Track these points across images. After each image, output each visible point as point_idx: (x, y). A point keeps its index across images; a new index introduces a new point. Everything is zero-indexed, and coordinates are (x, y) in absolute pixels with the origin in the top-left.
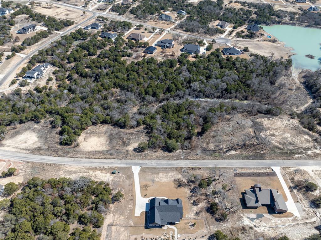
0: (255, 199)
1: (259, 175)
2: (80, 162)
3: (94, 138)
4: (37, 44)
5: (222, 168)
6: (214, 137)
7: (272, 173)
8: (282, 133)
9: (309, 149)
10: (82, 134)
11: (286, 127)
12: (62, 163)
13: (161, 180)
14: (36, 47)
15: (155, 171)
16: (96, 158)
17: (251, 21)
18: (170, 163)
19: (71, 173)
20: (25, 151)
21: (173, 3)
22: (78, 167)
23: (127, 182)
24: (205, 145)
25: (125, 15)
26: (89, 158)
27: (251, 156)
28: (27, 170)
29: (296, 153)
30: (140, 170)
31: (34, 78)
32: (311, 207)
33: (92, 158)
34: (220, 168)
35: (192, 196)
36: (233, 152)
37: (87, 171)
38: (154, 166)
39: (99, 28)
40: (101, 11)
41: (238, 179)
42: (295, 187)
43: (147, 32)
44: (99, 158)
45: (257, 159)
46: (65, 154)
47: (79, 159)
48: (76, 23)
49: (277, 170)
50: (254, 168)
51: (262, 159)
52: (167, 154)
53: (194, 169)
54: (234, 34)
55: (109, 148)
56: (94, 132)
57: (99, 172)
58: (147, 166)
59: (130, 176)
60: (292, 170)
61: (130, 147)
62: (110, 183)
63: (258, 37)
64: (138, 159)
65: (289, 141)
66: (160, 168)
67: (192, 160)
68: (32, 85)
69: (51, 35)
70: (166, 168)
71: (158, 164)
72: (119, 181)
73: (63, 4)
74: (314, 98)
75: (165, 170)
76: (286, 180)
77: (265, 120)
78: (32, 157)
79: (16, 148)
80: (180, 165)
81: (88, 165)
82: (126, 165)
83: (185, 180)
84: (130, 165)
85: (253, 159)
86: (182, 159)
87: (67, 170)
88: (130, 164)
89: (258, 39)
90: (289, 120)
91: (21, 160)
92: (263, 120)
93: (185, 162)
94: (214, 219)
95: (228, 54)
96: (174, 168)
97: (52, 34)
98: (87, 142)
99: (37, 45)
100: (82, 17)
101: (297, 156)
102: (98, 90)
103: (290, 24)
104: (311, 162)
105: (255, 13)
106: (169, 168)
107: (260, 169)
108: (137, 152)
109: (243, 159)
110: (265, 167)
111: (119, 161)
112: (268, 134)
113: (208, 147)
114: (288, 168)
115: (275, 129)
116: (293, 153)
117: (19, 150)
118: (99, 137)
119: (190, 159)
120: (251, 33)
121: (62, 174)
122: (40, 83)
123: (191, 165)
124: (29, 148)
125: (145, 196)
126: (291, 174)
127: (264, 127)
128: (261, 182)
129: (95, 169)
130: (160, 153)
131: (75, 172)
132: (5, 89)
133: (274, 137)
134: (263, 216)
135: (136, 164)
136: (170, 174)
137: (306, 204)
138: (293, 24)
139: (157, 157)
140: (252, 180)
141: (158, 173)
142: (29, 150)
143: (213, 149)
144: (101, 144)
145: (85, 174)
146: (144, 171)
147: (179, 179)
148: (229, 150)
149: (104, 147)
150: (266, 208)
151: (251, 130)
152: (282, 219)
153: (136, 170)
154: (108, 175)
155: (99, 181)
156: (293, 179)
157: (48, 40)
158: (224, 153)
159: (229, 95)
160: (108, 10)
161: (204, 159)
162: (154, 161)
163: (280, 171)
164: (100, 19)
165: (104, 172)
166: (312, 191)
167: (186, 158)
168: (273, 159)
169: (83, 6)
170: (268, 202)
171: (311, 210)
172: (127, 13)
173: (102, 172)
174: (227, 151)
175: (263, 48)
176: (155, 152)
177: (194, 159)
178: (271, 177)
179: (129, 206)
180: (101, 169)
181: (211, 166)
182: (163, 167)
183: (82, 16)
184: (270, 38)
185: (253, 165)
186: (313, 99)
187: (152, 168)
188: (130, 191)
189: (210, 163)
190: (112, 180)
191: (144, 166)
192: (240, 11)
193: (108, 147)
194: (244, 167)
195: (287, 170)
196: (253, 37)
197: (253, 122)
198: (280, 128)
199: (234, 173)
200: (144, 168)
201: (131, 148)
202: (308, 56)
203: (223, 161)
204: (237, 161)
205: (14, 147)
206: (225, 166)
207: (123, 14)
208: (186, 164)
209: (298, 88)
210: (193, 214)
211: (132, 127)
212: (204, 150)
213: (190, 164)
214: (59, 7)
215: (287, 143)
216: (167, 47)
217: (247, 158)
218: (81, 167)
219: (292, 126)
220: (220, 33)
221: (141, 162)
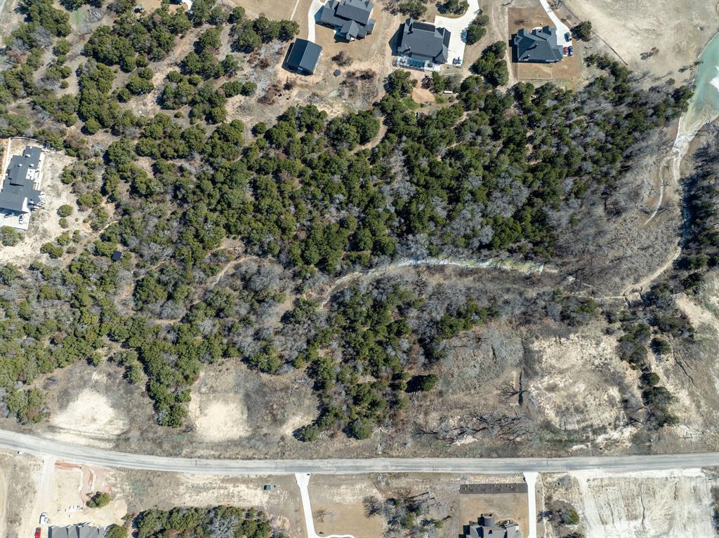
1: (498, 489)
2: (206, 467)
3: (218, 405)
5: (444, 474)
6: (441, 394)
7: (521, 485)
8: (571, 381)
9: (603, 429)
10: (191, 395)
11: (584, 364)
13: (344, 498)
15: (333, 481)
16: (232, 459)
18: (358, 464)
19: (198, 489)
20: (103, 445)
23: (292, 507)
24: (421, 419)
27: (496, 450)
28: (124, 486)
29: (577, 441)
30: (310, 481)
33: (225, 458)
34: (440, 474)
35: (390, 530)
37: (224, 485)
38: (332, 473)
41: (465, 498)
42: (547, 514)
44: (237, 458)
45: (506, 457)
47: (204, 461)
49: (532, 479)
50: (496, 475)
51: (513, 457)
53: (397, 476)
55: (250, 429)
56: (213, 390)
57: (242, 487)
58: (320, 473)
59: (295, 493)
60: (556, 478)
61: (287, 428)
62: (266, 508)
64: (305, 458)
65: (576, 403)
66: (342, 475)
67: (396, 457)
68: (29, 236)
70: (352, 475)
71: (339, 468)
72: (279, 504)
74: (688, 241)
75: (350, 480)
76: (538, 501)
77: (549, 346)
78: (121, 458)
79: (84, 436)
80: (376, 468)
82: (286, 471)
84: (291, 471)
85: (500, 456)
86: (377, 456)
87: (190, 485)
88: (291, 468)
90: (599, 342)
91: (105, 464)
92: (546, 344)
93: (384, 463)
95: (527, 60)
96: (364, 474)
98: (206, 415)
106: (357, 475)
107: (505, 476)
108: (301, 439)
109: (481, 456)
110: (513, 472)
111: (273, 463)
112: (545, 384)
113: (427, 422)
114: (551, 474)
115: (561, 372)
118: (226, 402)
119: (393, 457)
121: (185, 493)
122: (45, 225)
123: (394, 468)
124: (106, 436)
125: (321, 533)
126: (551, 488)
127: (543, 366)
128: (499, 506)
129: (235, 481)
130: (341, 440)
131: (205, 488)
133: (553, 394)
135: (301, 469)
136: (358, 486)
139: (336, 451)
140: (485, 500)
141: (339, 486)
142: (108, 440)
143: (434, 427)
144: (235, 421)
145: (222, 491)
146: (316, 481)
147: (372, 497)
148: (462, 433)
149: (241, 428)
151: (515, 374)
153: (303, 480)
154: (259, 492)
155: (246, 505)
156: (549, 498)
158: (452, 440)
161: (415, 455)
162: (331, 461)
163: (535, 481)
165: (251, 486)
166: (569, 524)
167: (385, 454)
168: (532, 456)
173: (248, 487)
174: (459, 434)
176: (332, 436)
177: (398, 457)
180: (246, 481)
181: (425, 470)
182: (347, 472)
185: (496, 468)
187: (329, 475)
188: (297, 522)
189: (426, 464)
190: (268, 502)
191: (316, 473)
193: (247, 428)
194: (479, 472)
195: (548, 479)
197: (525, 349)
198: (573, 366)
199: (462, 486)
200: (316, 475)
201: (288, 430)
203: (447, 460)
204: (471, 460)
205: (79, 434)
206: (449, 470)
208: (385, 466)
209: (664, 207)
212: (419, 431)
213: (392, 466)
215: (572, 410)
217: (490, 453)
218: (211, 477)
219: (597, 362)
221: (309, 463)
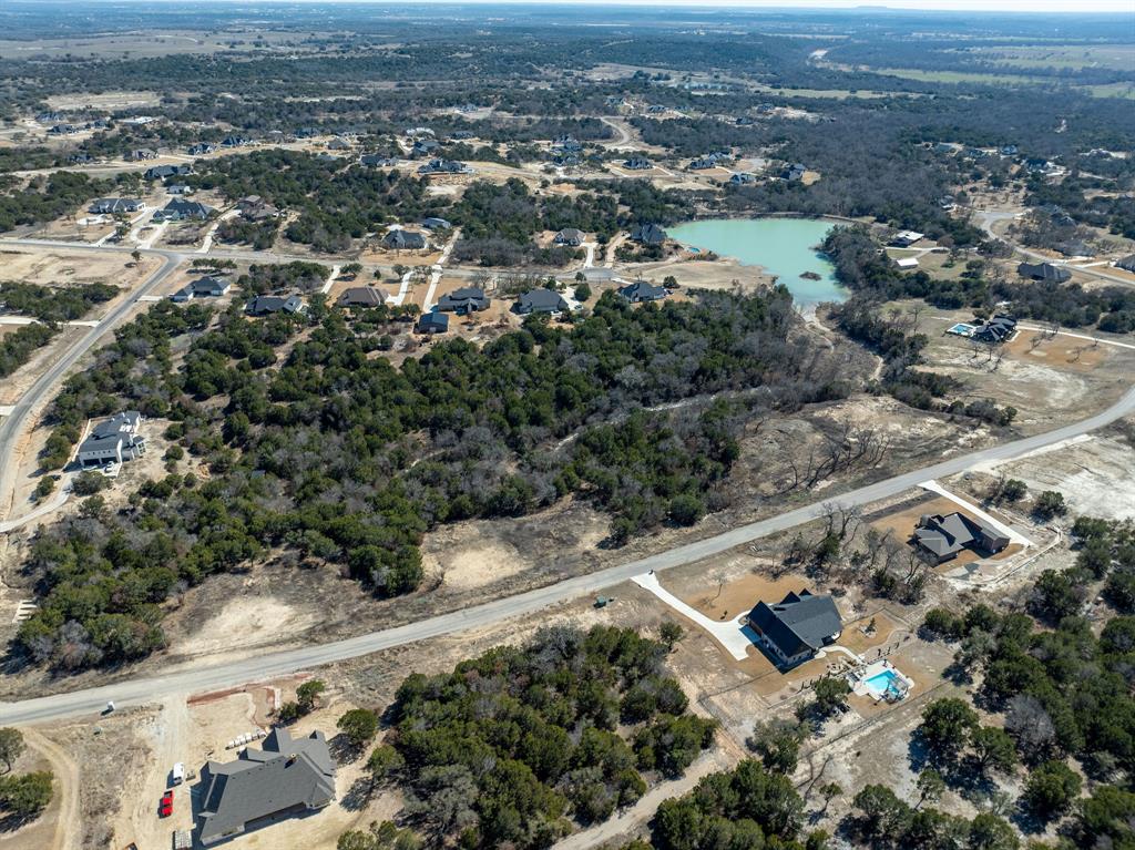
0: (944, 539)
1: (908, 505)
2: (484, 613)
3: (466, 554)
4: (25, 368)
6: (755, 470)
7: (928, 493)
8: (881, 425)
9: (954, 437)
11: (879, 412)
12: (439, 633)
14: (31, 379)
15: (693, 569)
16: (523, 592)
17: (624, 222)
18: (711, 543)
20: (282, 648)
21: (388, 204)
22: (489, 627)
23: (653, 611)
24: (752, 490)
25: (275, 247)
26: (502, 597)
27: (865, 479)
28: (343, 685)
29: (941, 449)
30: (659, 579)
31: (115, 460)
32: (1037, 523)
33: (510, 595)
35: (818, 583)
36: (823, 484)
37: (527, 625)
38: (683, 562)
39: (225, 292)
40: (186, 246)
41: (878, 524)
42: (988, 503)
43: (380, 281)
44: (531, 589)
45: (881, 481)
46: (424, 612)
47: (478, 609)
48: (127, 290)
49: (933, 486)
50: (890, 497)
51: (890, 478)
52: (689, 530)
53: (773, 537)
54: (611, 255)
55: (531, 562)
56: (451, 544)
57: (561, 616)
58: (666, 567)
59: (645, 598)
60: (958, 477)
61: (585, 545)
63: (671, 253)
64: (632, 560)
65: (907, 436)
66: (700, 560)
67: (753, 522)
68: (119, 482)
69: (61, 336)
70: (713, 556)
71: (687, 555)
72: (631, 616)
73: (24, 241)
74: (881, 352)
75: (714, 561)
76: (963, 498)
77: (830, 412)
79: (243, 649)
80: (737, 540)
81: (517, 612)
82: (614, 580)
83: (777, 563)
84: (622, 577)
85: (875, 483)
86: (729, 529)
87: (467, 644)
88: (620, 575)
89: (672, 259)
90: (876, 400)
91: (294, 668)
92: (826, 412)
93: (744, 532)
94: (898, 605)
95: (637, 299)
96: (728, 550)
97: (61, 331)
98: (453, 568)
99: (30, 372)
100: (133, 271)
101: (946, 453)
102: (368, 446)
103: (715, 216)
104: (977, 455)
105: (622, 202)
106: (719, 554)
107: (902, 494)
108: (612, 548)
109: (854, 489)
110: (907, 489)
111: (588, 579)
112: (859, 433)
113: (763, 491)
114: (948, 477)
115: (864, 423)
116: (936, 450)
117: (261, 651)
118: (477, 549)
119: (749, 523)
120: (651, 247)
121: (462, 656)
122: (144, 471)
123: (761, 532)
124: (286, 637)
125: (723, 618)
126: (963, 484)
127: (841, 424)
129: (542, 615)
130: (668, 534)
131: (496, 639)
132: (21, 516)
133: (875, 437)
134: (977, 565)
135: (636, 572)
136: (732, 564)
137: (1027, 523)
138: (722, 216)
139: (670, 542)
140: (904, 516)
141: (704, 572)
142: (291, 640)
143: (775, 491)
144: (501, 562)
145: (527, 632)
146: (667, 578)
147: (761, 566)
148: (812, 482)
149: (516, 564)
150: (970, 551)
151: (818, 437)
152: (1010, 557)
153: (648, 582)
154: (591, 613)
156: (972, 491)
157: (61, 351)
158: (807, 490)
159: (713, 384)
160: (208, 241)
161: (776, 513)
162: (672, 552)
163: (939, 486)
164: (203, 268)
165: (571, 611)
166: (1020, 498)
167: (736, 525)
168: (909, 471)
169: (109, 240)
170: (969, 537)
171: (1042, 528)
172: (279, 242)
173: (568, 615)
174: (809, 485)
175: (701, 276)
176: (655, 535)
177: (758, 521)
178: (934, 501)
179: (706, 649)
181: (803, 521)
182: (703, 555)
183: (129, 266)
184: (697, 253)
185: (882, 492)
186: (881, 356)
187: (680, 566)
189: (797, 516)
190: (613, 619)
191: (661, 569)
192: (585, 203)
193: (525, 562)
194: (868, 501)
195: (951, 481)
196: (661, 257)
197: (810, 421)
198: (870, 417)
199: (861, 518)
200: (663, 571)
201: (588, 546)
202: (806, 275)
204: (847, 495)
205: (232, 650)
207: (270, 247)
208: (748, 534)
209: (837, 342)
210: (851, 612)
211: (545, 504)
212: (761, 499)
213: (757, 531)
214: (19, 253)
215: (908, 440)
216: (474, 308)
217: (860, 484)
218: (497, 623)
219: (889, 409)
220: (575, 258)
221: (643, 563)
